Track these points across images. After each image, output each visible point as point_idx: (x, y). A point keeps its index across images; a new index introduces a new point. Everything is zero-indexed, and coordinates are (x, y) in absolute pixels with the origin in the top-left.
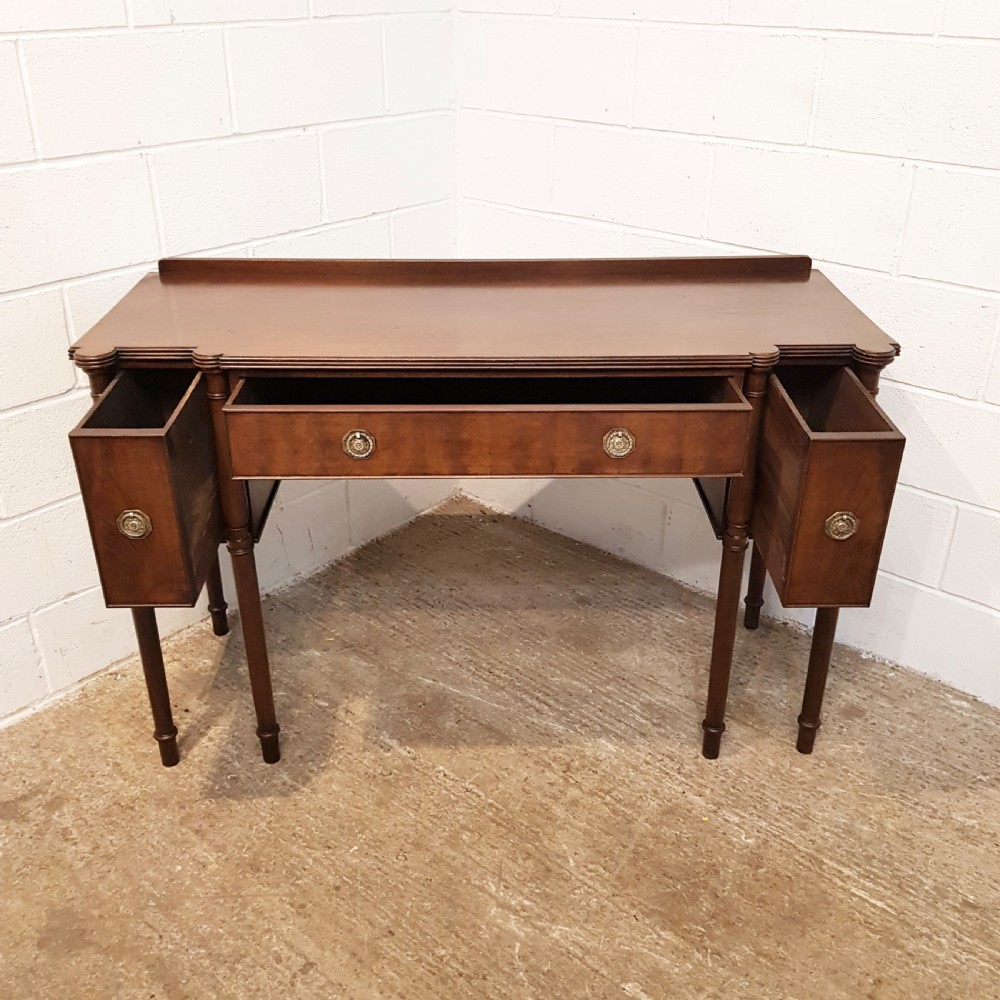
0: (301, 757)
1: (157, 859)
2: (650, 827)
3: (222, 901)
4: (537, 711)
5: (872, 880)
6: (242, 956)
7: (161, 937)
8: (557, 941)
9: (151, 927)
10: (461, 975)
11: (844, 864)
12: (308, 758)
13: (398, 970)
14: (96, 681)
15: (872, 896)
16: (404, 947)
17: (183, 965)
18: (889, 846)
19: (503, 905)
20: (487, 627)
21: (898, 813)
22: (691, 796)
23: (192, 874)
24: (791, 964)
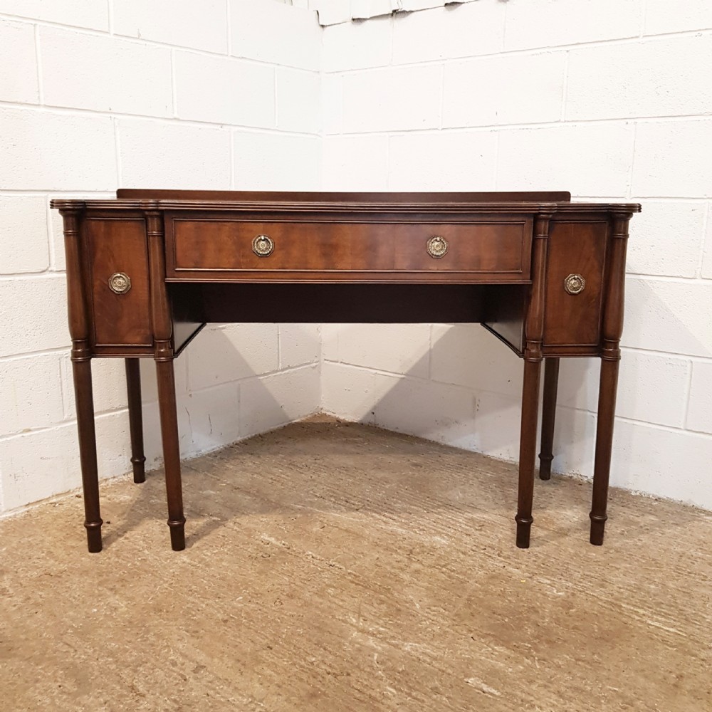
0: (198, 547)
1: (78, 605)
2: (479, 586)
3: (129, 629)
4: (384, 522)
5: (663, 616)
6: (143, 662)
7: (76, 651)
8: (409, 653)
9: (67, 644)
10: (329, 673)
11: (639, 607)
12: (204, 548)
13: (275, 670)
14: (39, 507)
15: (665, 625)
16: (280, 655)
17: (93, 668)
18: (673, 597)
19: (362, 631)
20: (344, 478)
21: (676, 578)
22: (510, 569)
23: (105, 614)
24: (605, 666)
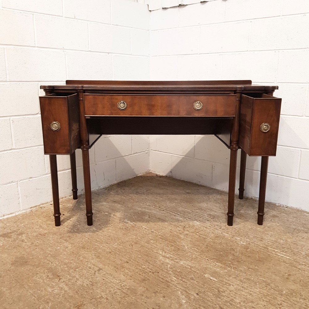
0: (99, 224)
1: (52, 246)
2: (211, 240)
3: (72, 255)
4: (174, 215)
5: (285, 252)
6: (78, 267)
7: (52, 263)
8: (182, 265)
9: (49, 260)
10: (150, 272)
11: (275, 249)
12: (101, 225)
13: (129, 270)
14: (36, 208)
15: (285, 256)
16: (132, 265)
17: (59, 269)
18: (289, 245)
19: (164, 257)
20: (158, 198)
21: (292, 238)
22: (224, 234)
23: (63, 249)
24: (260, 271)
